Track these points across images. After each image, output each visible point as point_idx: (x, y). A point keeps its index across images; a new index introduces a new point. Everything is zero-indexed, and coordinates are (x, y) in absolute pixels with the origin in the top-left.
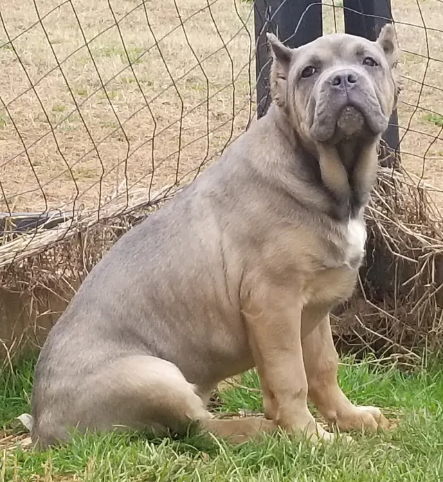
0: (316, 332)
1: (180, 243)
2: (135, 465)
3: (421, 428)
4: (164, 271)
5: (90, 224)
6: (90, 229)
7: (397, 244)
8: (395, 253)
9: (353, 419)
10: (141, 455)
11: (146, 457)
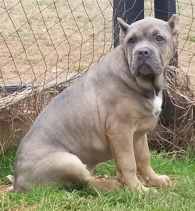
0: (140, 141)
1: (78, 101)
2: (61, 201)
3: (187, 186)
4: (72, 114)
5: (40, 91)
6: (40, 93)
7: (176, 100)
8: (175, 105)
9: (156, 181)
10: (64, 197)
11: (66, 198)
